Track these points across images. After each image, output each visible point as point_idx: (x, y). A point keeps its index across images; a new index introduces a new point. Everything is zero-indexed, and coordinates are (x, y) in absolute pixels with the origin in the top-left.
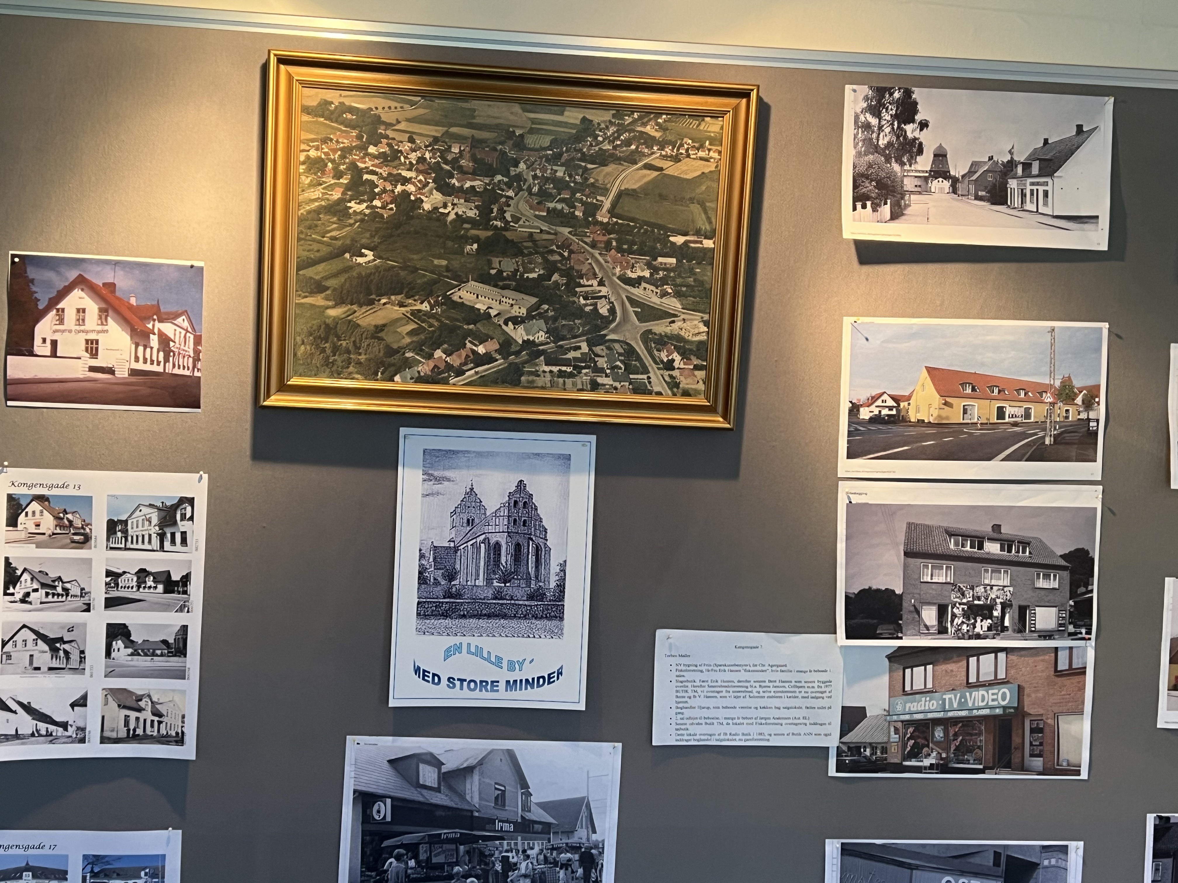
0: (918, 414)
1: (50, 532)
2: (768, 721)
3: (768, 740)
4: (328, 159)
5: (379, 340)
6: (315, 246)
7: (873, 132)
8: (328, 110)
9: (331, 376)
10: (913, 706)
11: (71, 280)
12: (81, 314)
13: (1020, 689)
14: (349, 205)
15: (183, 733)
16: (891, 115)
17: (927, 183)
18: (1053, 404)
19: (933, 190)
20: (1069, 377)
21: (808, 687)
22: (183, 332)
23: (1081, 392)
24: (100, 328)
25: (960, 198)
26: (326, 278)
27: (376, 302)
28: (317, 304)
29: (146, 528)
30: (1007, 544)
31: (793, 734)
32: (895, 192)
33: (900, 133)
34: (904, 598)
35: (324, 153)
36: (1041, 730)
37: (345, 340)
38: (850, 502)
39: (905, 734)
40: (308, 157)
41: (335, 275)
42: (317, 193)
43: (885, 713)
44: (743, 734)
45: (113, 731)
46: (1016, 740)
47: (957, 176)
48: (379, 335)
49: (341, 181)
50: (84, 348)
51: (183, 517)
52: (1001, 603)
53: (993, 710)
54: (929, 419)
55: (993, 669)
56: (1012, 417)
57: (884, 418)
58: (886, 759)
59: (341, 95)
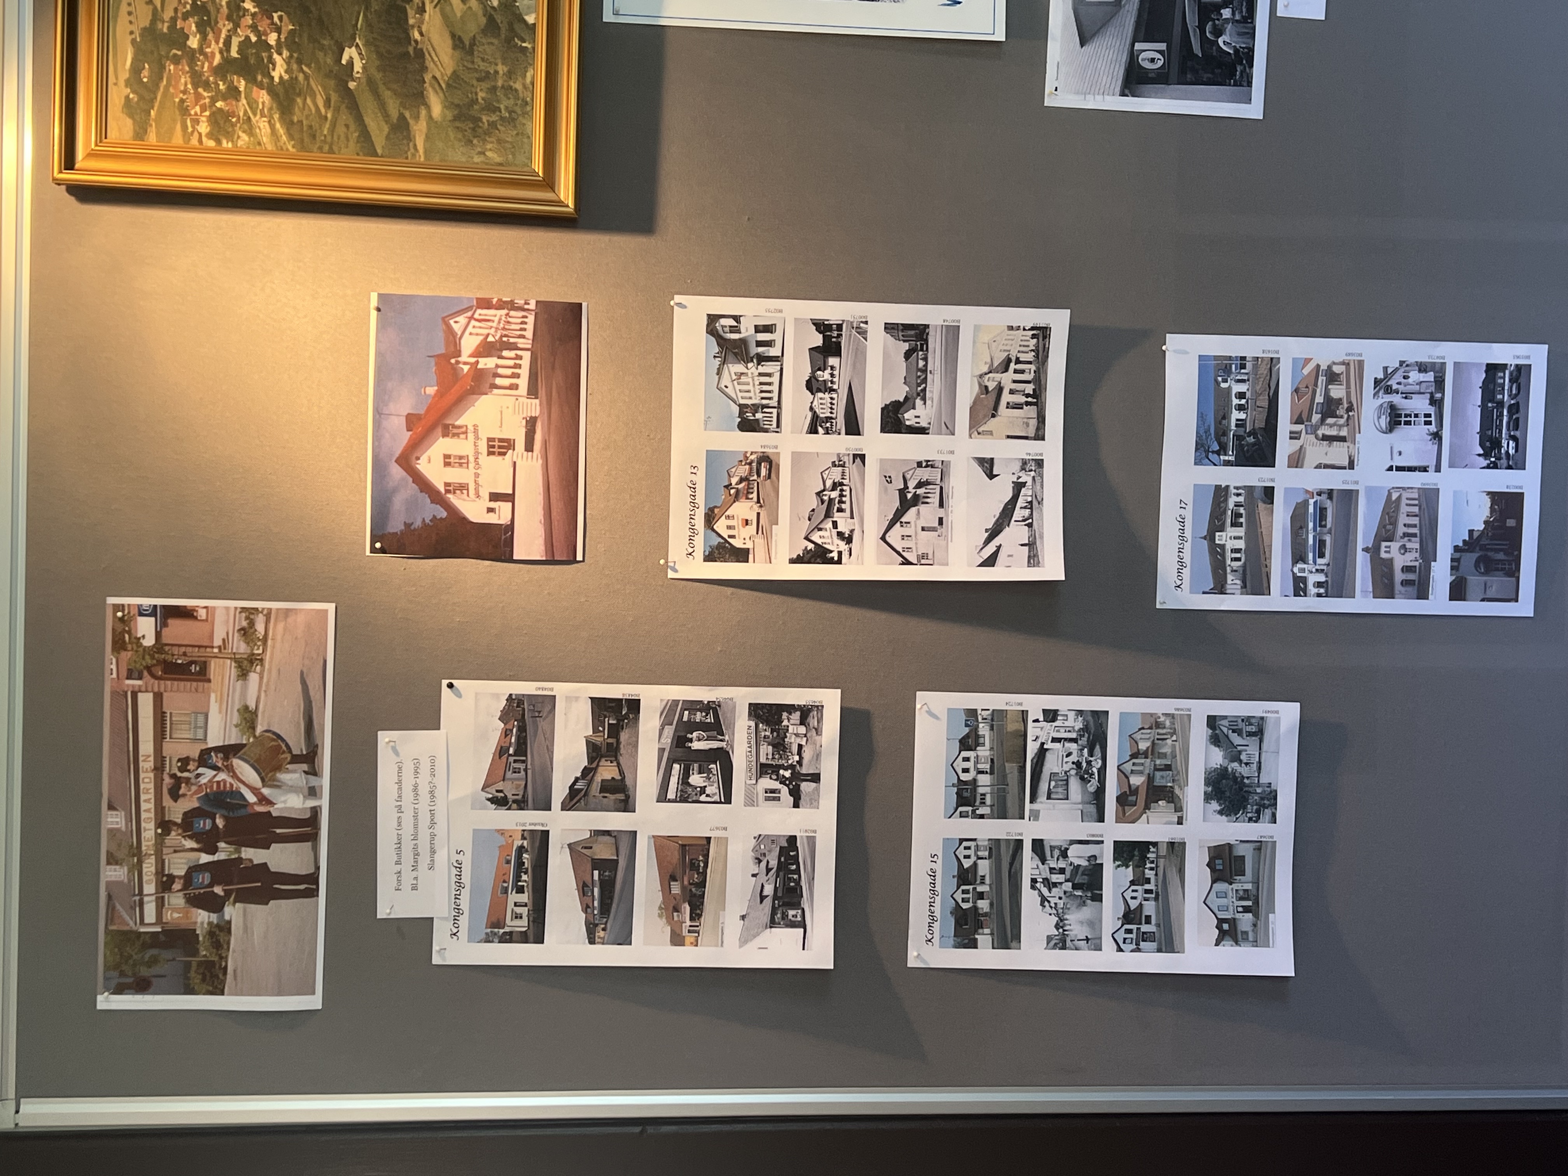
1: (756, 508)
4: (210, 107)
5: (475, 44)
6: (341, 130)
8: (138, 103)
9: (529, 115)
11: (404, 474)
12: (452, 460)
14: (277, 80)
15: (1032, 329)
22: (473, 323)
24: (471, 436)
26: (386, 116)
27: (419, 47)
28: (425, 130)
29: (750, 380)
35: (201, 112)
37: (476, 94)
40: (210, 135)
41: (382, 106)
42: (262, 125)
45: (1028, 425)
48: (467, 43)
49: (242, 89)
50: (500, 458)
51: (735, 329)
59: (115, 84)
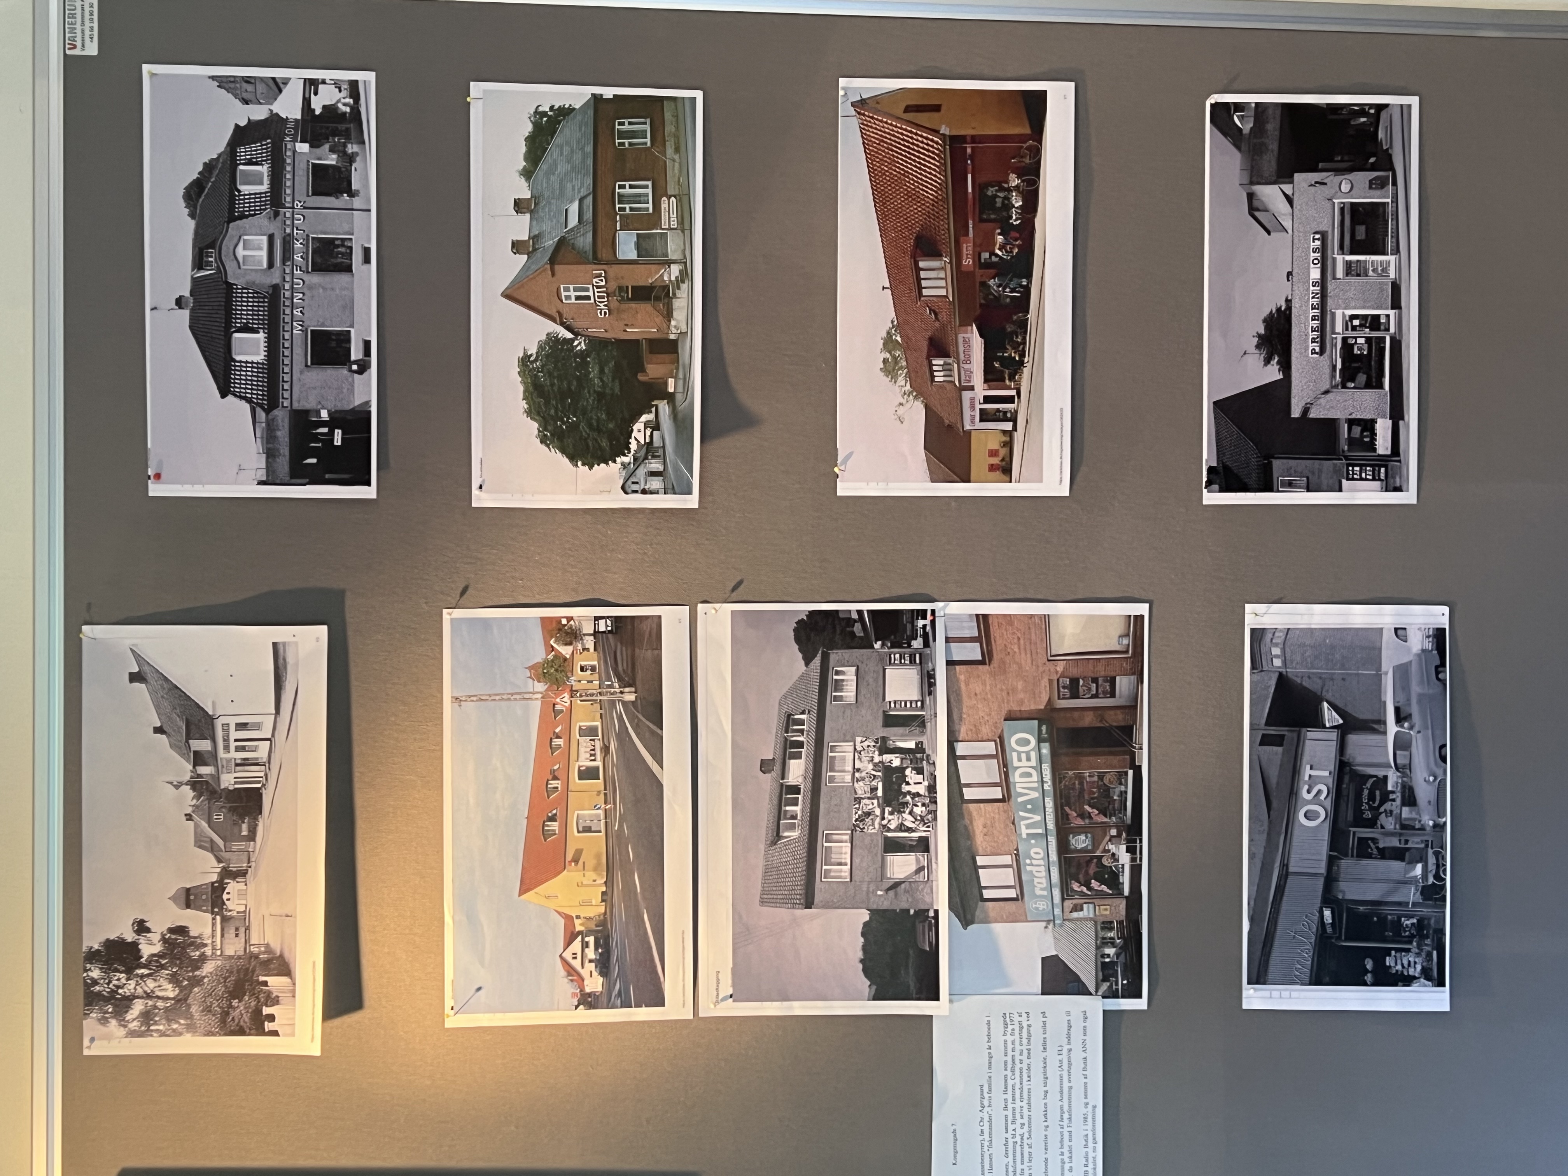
0: (594, 903)
2: (1066, 1108)
3: (1094, 1107)
7: (155, 1007)
10: (1040, 882)
13: (1010, 717)
16: (128, 979)
17: (231, 918)
18: (573, 693)
19: (242, 908)
20: (530, 668)
21: (1013, 1050)
23: (553, 648)
25: (253, 864)
30: (791, 749)
31: (1085, 1069)
32: (248, 969)
33: (155, 964)
34: (875, 907)
36: (1074, 682)
38: (731, 996)
39: (1082, 894)
43: (1051, 926)
44: (1086, 1146)
46: (1088, 720)
47: (219, 870)
52: (880, 754)
53: (1043, 759)
54: (600, 885)
55: (981, 762)
56: (594, 755)
57: (601, 954)
58: (1120, 923)
